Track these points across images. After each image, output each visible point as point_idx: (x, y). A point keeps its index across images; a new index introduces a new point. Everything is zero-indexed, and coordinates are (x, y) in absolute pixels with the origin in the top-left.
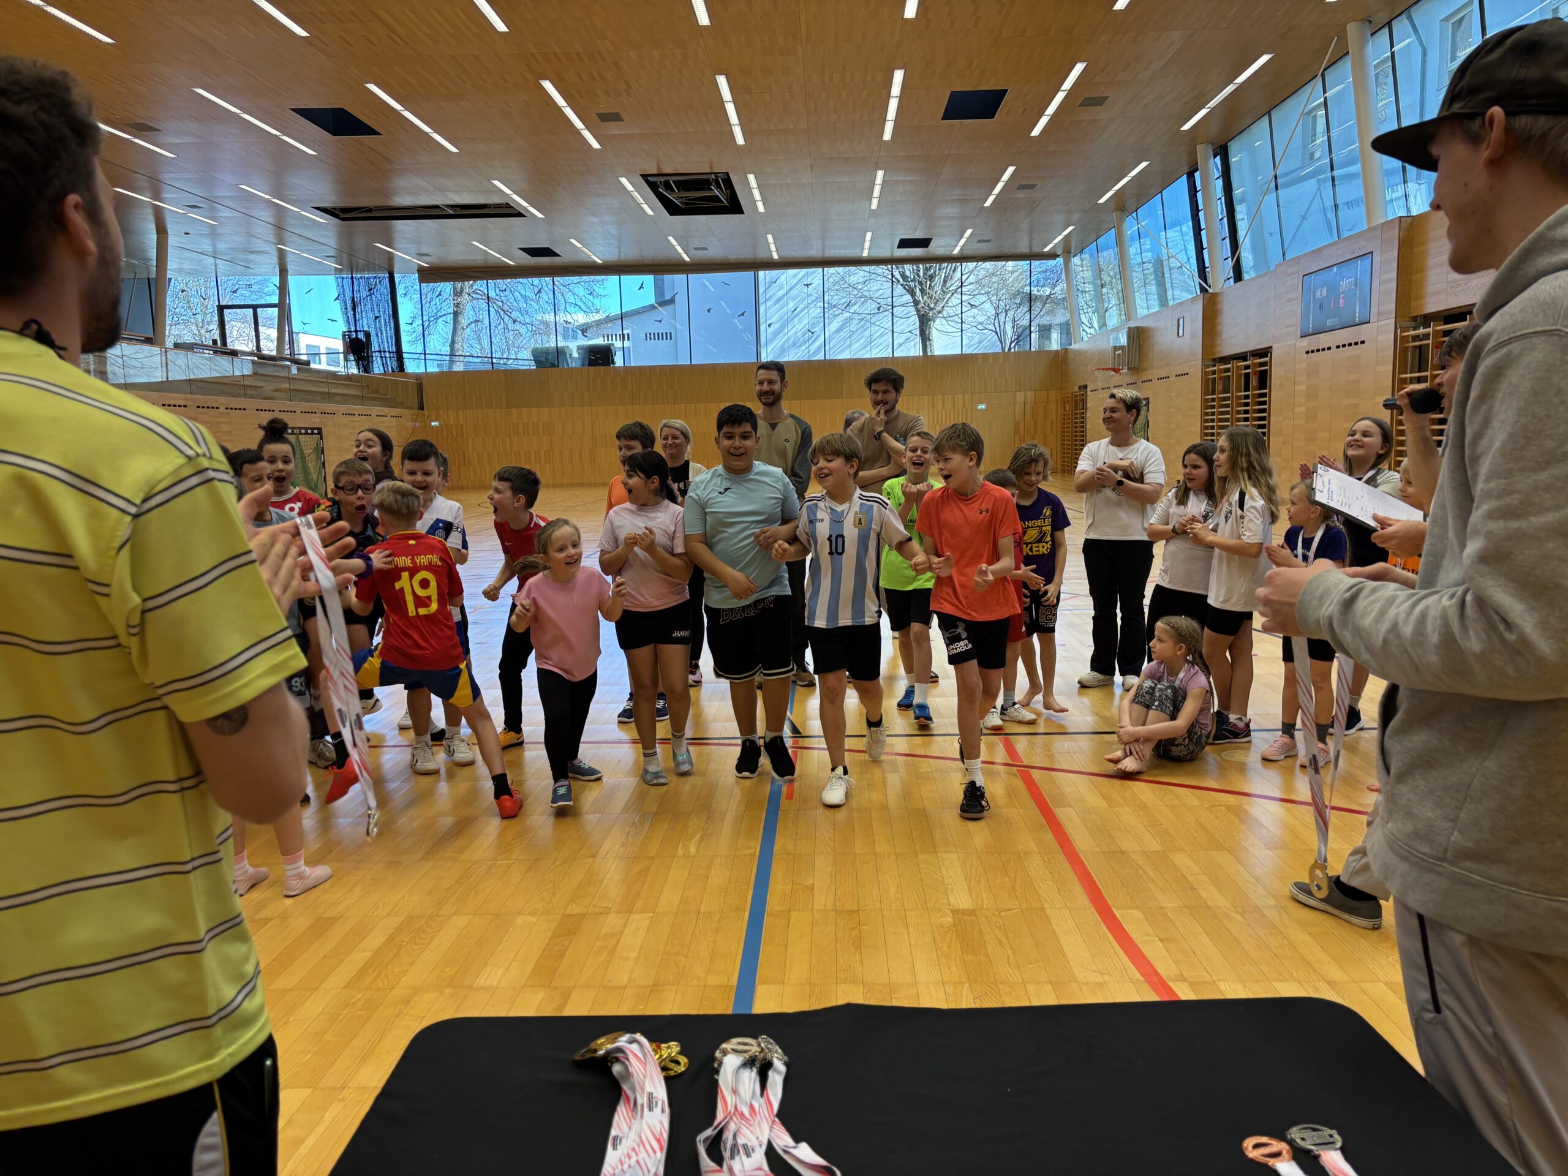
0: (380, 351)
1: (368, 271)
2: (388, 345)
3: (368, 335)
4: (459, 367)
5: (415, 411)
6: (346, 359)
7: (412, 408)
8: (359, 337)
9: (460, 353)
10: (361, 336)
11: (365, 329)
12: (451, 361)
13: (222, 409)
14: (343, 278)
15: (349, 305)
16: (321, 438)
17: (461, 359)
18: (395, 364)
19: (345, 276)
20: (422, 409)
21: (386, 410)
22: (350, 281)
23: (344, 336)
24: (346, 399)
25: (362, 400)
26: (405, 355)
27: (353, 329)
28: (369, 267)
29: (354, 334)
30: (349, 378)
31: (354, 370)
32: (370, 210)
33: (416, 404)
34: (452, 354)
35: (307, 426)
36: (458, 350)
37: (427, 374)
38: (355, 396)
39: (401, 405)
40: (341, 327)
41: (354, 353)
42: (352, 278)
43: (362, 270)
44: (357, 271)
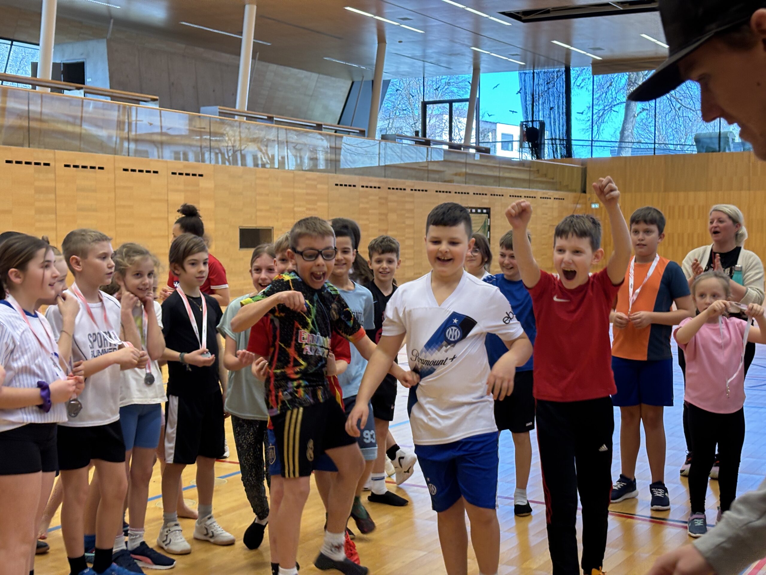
0: (552, 139)
1: (548, 65)
2: (560, 133)
3: (542, 124)
4: (627, 153)
5: (578, 194)
6: (521, 146)
7: (575, 191)
8: (535, 126)
9: (630, 139)
10: (537, 126)
11: (541, 119)
12: (620, 148)
13: (408, 191)
14: (525, 74)
15: (529, 98)
16: (489, 217)
17: (630, 145)
18: (564, 152)
19: (527, 71)
20: (584, 192)
21: (551, 193)
22: (532, 75)
23: (522, 125)
24: (516, 182)
25: (530, 183)
26: (573, 143)
27: (530, 119)
28: (549, 62)
29: (530, 123)
30: (522, 163)
31: (528, 156)
32: (548, 11)
33: (579, 187)
34: (621, 141)
35: (478, 206)
36: (628, 136)
37: (592, 159)
38: (524, 180)
39: (567, 188)
40: (520, 117)
41: (529, 141)
42: (534, 73)
43: (543, 66)
44: (538, 66)
